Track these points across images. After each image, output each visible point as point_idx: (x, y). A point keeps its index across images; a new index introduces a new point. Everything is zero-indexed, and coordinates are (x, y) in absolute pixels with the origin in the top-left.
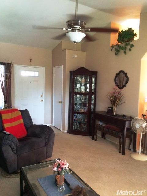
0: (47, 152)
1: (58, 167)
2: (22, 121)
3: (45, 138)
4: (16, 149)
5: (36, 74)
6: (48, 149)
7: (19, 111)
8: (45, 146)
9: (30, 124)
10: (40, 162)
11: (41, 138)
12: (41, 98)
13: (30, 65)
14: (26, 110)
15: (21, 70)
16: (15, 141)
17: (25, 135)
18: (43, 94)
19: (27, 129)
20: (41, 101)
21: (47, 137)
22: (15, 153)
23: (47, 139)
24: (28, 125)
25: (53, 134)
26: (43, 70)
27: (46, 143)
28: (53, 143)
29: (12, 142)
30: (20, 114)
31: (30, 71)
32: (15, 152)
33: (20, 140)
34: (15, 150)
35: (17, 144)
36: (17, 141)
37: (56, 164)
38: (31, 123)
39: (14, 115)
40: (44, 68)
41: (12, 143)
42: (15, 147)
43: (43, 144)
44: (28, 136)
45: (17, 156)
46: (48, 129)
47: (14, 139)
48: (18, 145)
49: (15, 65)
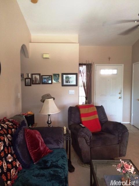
0: (120, 151)
1: (122, 168)
2: (97, 116)
3: (118, 135)
4: (89, 141)
5: (115, 72)
6: (121, 147)
7: (95, 107)
8: (118, 144)
9: (104, 120)
10: (114, 159)
11: (114, 135)
12: (119, 96)
13: (109, 64)
14: (102, 106)
15: (101, 69)
16: (89, 134)
17: (99, 130)
18: (121, 91)
19: (102, 124)
20: (119, 98)
21: (120, 135)
22: (89, 146)
23: (120, 137)
24: (103, 120)
25: (127, 133)
26: (122, 67)
27: (119, 141)
28: (127, 142)
29: (86, 134)
30: (96, 110)
31: (113, 69)
32: (89, 144)
33: (94, 134)
34: (88, 143)
35: (90, 137)
36: (91, 135)
37: (120, 165)
38: (106, 119)
39: (90, 110)
40: (123, 65)
41: (87, 136)
42: (89, 139)
43: (116, 142)
44: (102, 131)
45: (90, 148)
46: (122, 127)
47: (88, 132)
48: (92, 138)
49: (95, 65)
